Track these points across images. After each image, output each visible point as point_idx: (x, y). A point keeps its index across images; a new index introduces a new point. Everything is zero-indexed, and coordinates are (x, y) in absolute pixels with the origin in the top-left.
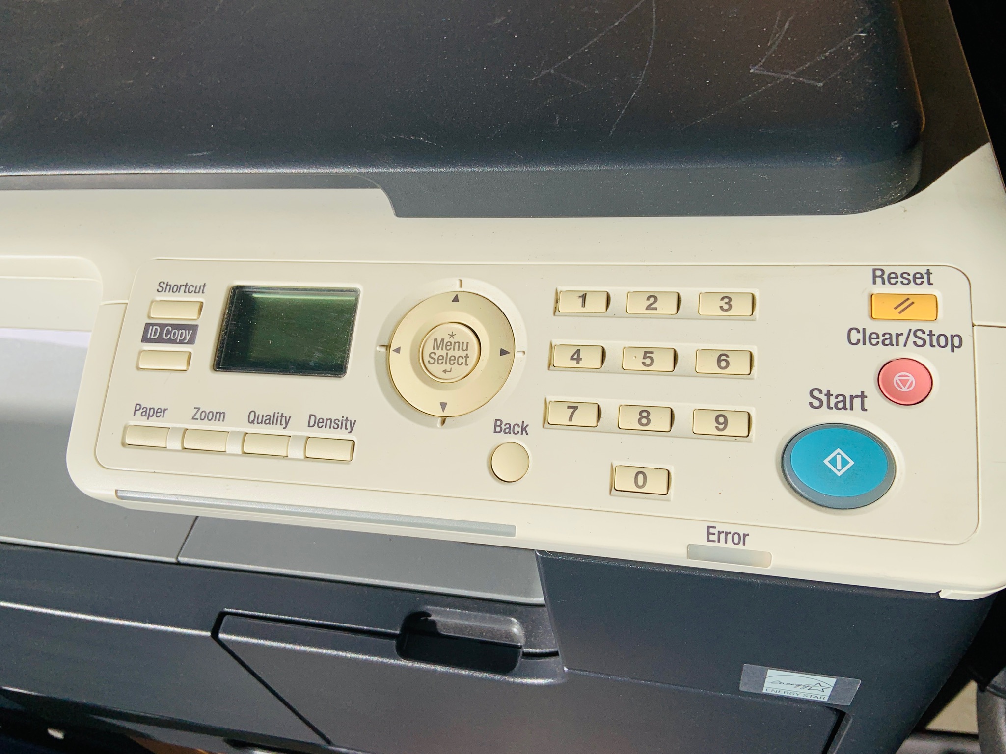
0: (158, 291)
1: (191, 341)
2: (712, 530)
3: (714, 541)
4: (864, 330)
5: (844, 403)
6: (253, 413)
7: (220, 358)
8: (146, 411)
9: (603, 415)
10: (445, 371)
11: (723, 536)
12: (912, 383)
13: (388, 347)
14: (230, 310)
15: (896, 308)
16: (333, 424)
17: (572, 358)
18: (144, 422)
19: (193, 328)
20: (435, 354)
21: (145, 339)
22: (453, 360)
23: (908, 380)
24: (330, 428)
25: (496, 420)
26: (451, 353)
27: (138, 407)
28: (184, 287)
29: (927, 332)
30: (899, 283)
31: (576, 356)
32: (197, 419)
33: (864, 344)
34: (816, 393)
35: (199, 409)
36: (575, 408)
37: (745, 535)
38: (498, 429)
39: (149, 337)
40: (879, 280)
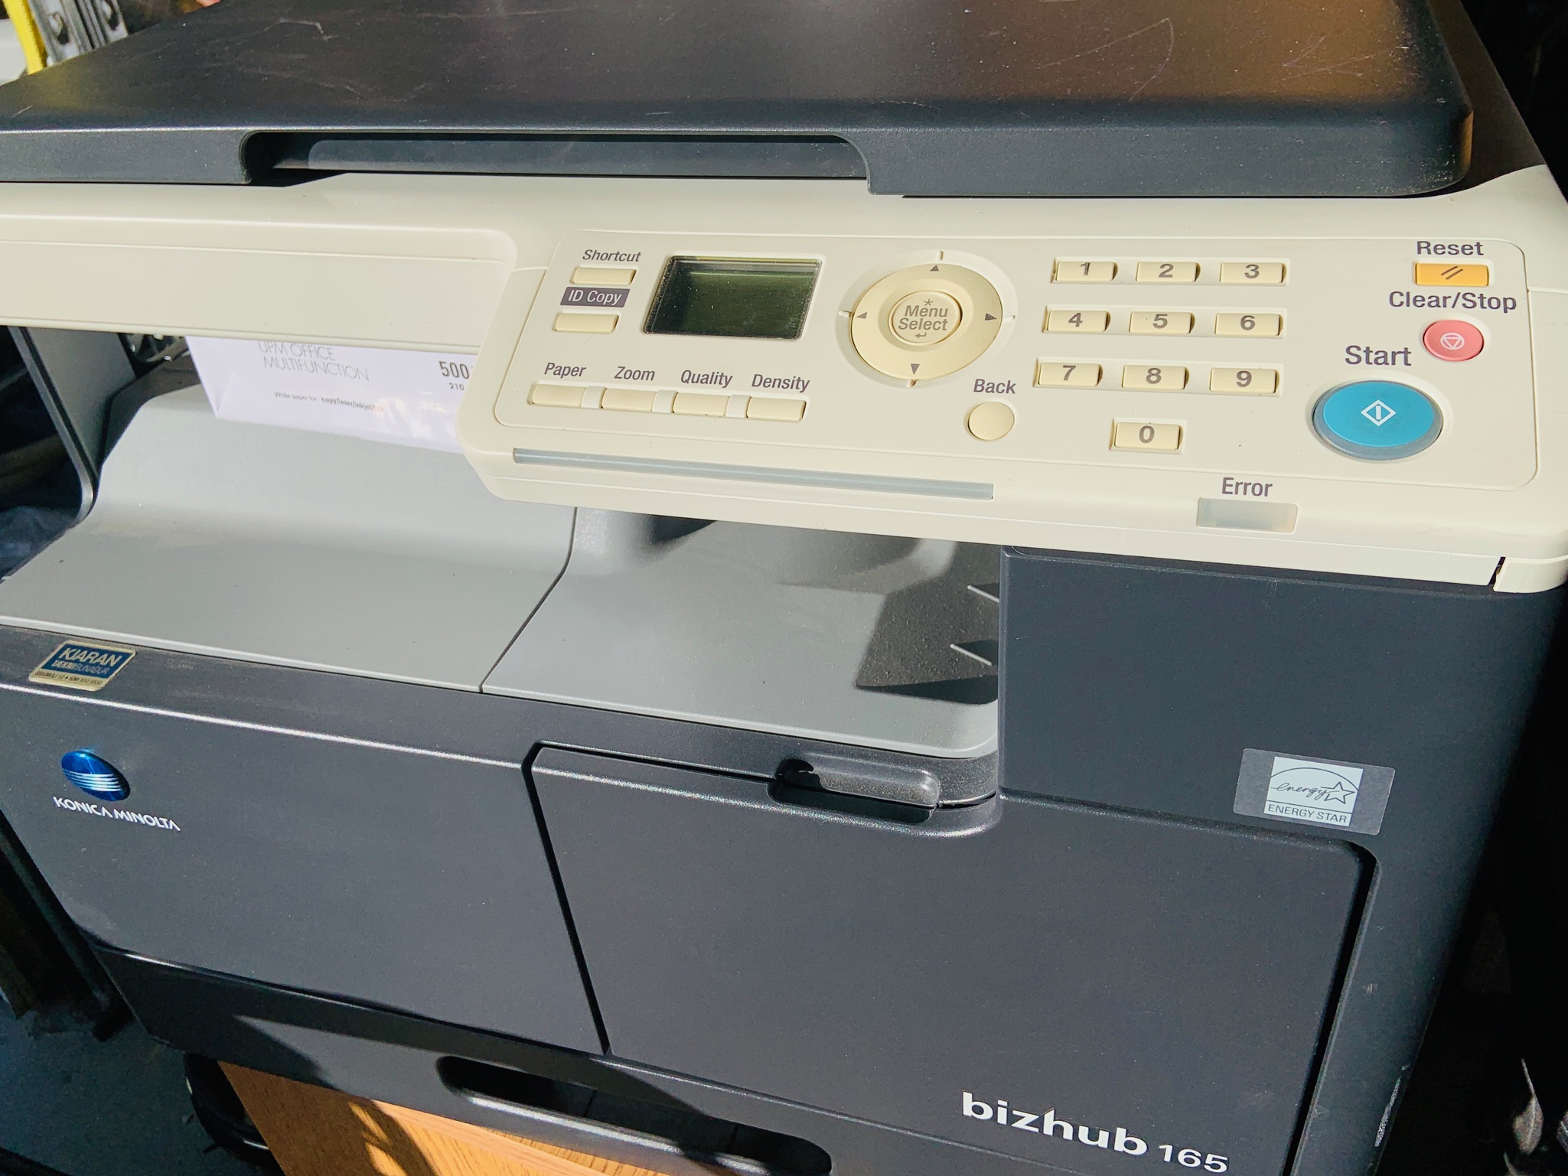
0: (584, 258)
1: (621, 304)
2: (1228, 482)
3: (1231, 493)
4: (1408, 294)
5: (1384, 359)
6: (687, 373)
7: (651, 321)
8: (560, 370)
9: (1104, 376)
10: (918, 336)
11: (1241, 487)
12: (1461, 342)
13: (852, 314)
14: (667, 277)
15: (1442, 274)
16: (782, 384)
17: (1071, 321)
18: (557, 381)
19: (624, 293)
20: (907, 320)
21: (565, 302)
22: (927, 325)
23: (1457, 340)
24: (779, 387)
25: (977, 380)
26: (925, 319)
27: (551, 366)
28: (615, 256)
29: (1478, 295)
30: (1447, 253)
31: (1075, 319)
32: (621, 378)
33: (1408, 305)
34: (1353, 350)
35: (624, 368)
36: (1073, 367)
37: (1267, 486)
38: (979, 388)
39: (570, 300)
40: (1424, 251)
